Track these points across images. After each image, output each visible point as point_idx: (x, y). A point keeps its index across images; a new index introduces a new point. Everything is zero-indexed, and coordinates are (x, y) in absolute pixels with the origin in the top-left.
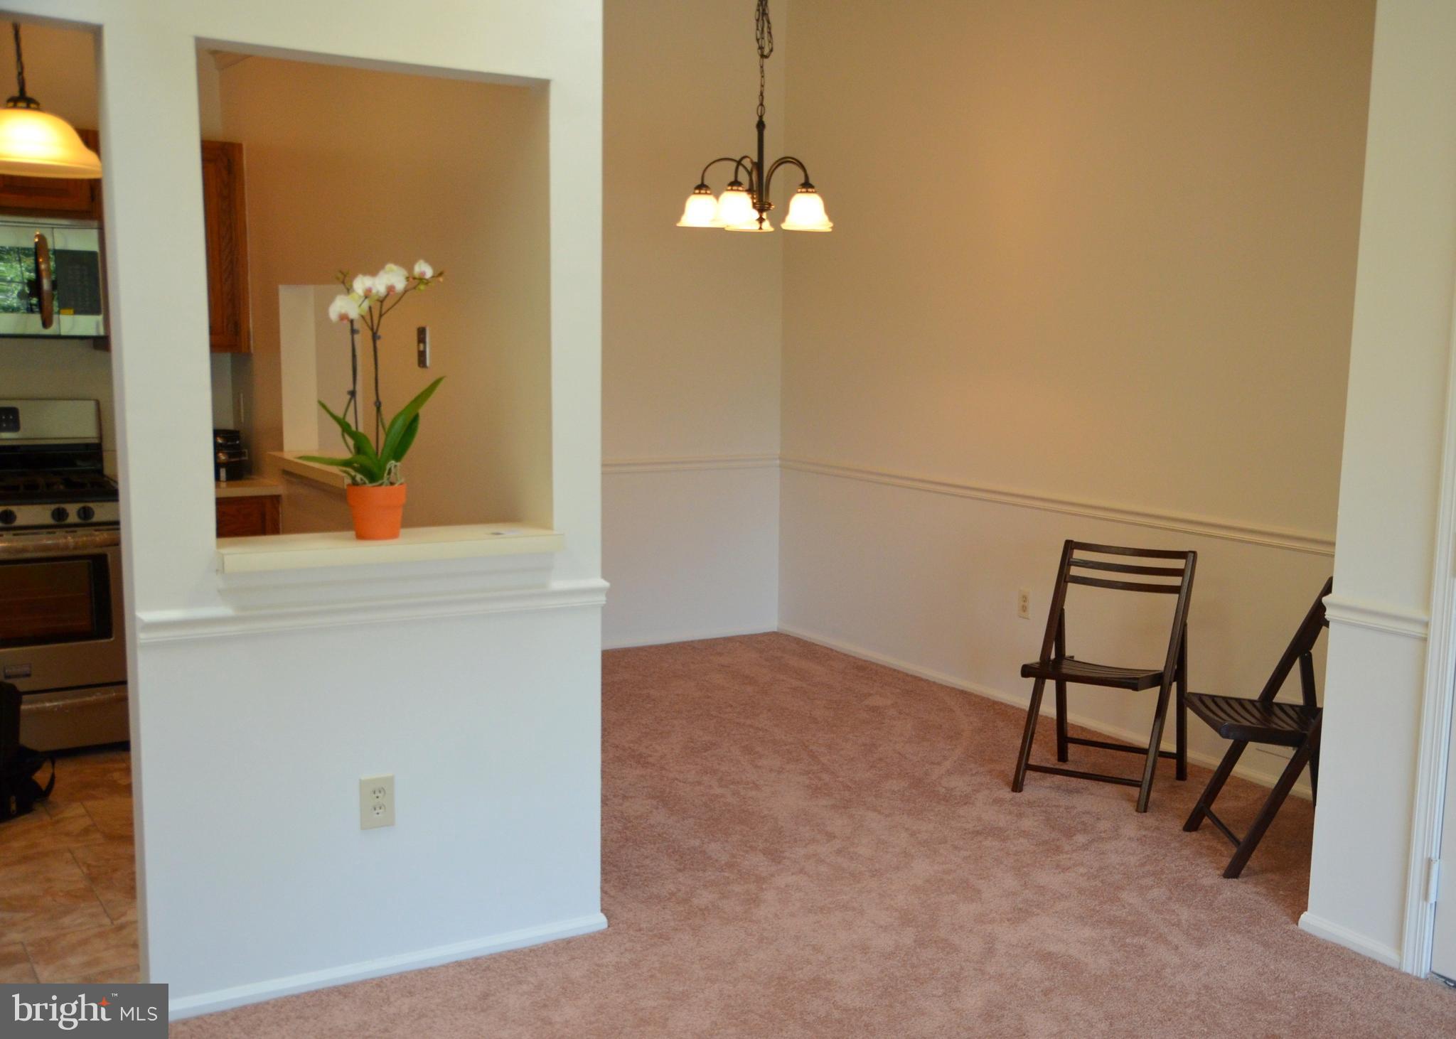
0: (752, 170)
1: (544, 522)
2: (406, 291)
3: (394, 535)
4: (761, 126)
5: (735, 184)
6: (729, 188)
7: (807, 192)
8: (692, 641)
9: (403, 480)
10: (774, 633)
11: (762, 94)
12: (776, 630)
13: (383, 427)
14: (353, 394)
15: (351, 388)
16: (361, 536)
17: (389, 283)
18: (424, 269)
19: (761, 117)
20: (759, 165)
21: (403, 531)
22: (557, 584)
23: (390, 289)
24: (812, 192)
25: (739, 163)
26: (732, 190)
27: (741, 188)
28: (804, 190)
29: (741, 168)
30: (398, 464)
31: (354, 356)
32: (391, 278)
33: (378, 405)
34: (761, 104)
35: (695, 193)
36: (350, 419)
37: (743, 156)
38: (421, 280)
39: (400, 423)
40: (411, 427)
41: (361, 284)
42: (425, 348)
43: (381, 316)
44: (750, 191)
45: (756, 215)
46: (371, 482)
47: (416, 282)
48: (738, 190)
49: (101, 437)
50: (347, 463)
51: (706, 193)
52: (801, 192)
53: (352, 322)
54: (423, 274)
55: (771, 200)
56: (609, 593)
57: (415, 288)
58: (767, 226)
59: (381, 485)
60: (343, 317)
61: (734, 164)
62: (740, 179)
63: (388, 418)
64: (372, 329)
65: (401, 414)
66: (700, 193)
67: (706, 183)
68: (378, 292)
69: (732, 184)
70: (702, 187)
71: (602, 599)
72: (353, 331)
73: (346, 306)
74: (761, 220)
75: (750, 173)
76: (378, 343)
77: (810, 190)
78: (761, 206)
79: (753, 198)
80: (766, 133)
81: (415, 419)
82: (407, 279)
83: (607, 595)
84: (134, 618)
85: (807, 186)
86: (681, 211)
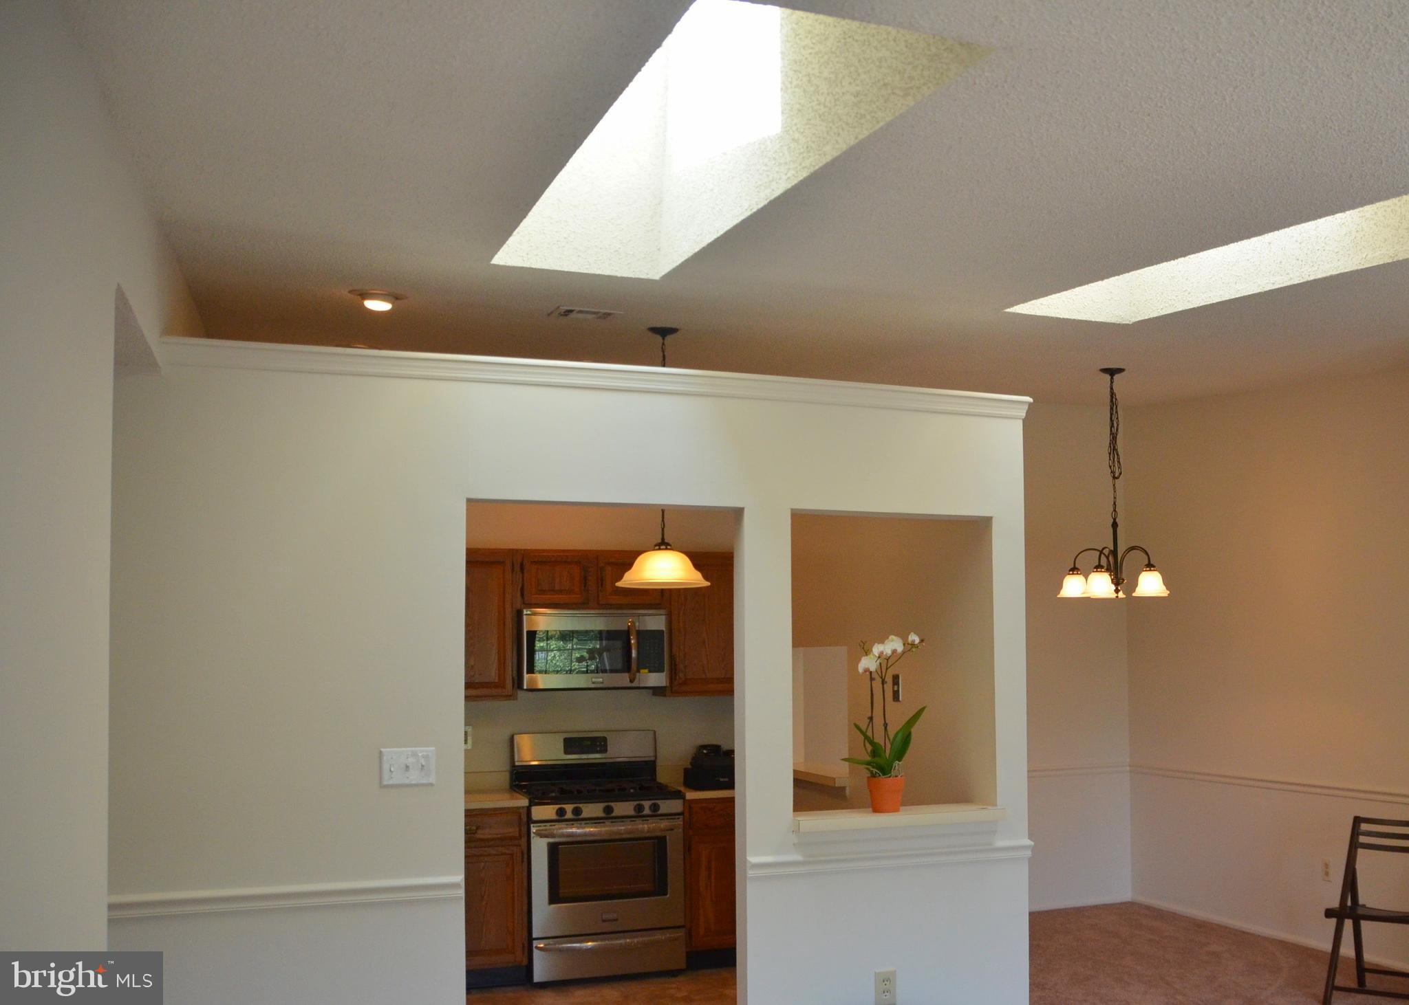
0: (1109, 555)
1: (990, 801)
2: (904, 653)
3: (896, 810)
4: (1115, 525)
5: (1098, 568)
6: (1095, 570)
7: (1150, 570)
8: (1066, 909)
9: (903, 774)
10: (1129, 902)
11: (1115, 503)
12: (1130, 900)
13: (889, 740)
14: (871, 719)
15: (869, 715)
16: (876, 810)
17: (894, 648)
18: (914, 638)
19: (1115, 519)
20: (1114, 553)
21: (902, 808)
22: (1000, 843)
23: (894, 651)
24: (1154, 570)
25: (1101, 552)
26: (1097, 571)
27: (1103, 570)
28: (1148, 569)
29: (1103, 556)
30: (900, 763)
31: (872, 695)
32: (893, 645)
33: (886, 725)
34: (1115, 510)
35: (1069, 574)
36: (869, 734)
37: (1103, 547)
38: (913, 645)
39: (900, 735)
40: (906, 740)
41: (877, 649)
42: (898, 687)
43: (887, 669)
44: (1108, 570)
45: (1113, 587)
46: (884, 774)
47: (909, 647)
48: (1101, 571)
49: (656, 756)
50: (869, 763)
51: (1078, 574)
52: (1146, 571)
53: (871, 673)
54: (914, 641)
55: (1124, 576)
56: (1033, 849)
57: (909, 650)
58: (1121, 595)
59: (890, 777)
60: (866, 670)
61: (1098, 553)
62: (1102, 564)
63: (892, 734)
64: (882, 678)
65: (901, 730)
66: (1073, 574)
67: (1077, 566)
68: (886, 655)
69: (1097, 567)
70: (1074, 570)
71: (1029, 853)
72: (872, 679)
73: (868, 663)
74: (1117, 591)
75: (1107, 557)
76: (885, 685)
77: (1152, 569)
78: (1117, 582)
79: (1110, 575)
80: (1119, 530)
81: (910, 734)
82: (904, 644)
83: (1032, 851)
84: (745, 861)
85: (1150, 566)
86: (1060, 586)
